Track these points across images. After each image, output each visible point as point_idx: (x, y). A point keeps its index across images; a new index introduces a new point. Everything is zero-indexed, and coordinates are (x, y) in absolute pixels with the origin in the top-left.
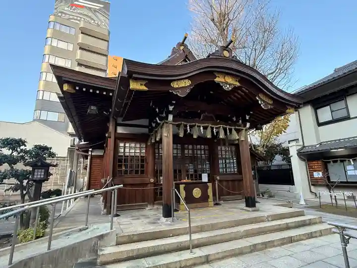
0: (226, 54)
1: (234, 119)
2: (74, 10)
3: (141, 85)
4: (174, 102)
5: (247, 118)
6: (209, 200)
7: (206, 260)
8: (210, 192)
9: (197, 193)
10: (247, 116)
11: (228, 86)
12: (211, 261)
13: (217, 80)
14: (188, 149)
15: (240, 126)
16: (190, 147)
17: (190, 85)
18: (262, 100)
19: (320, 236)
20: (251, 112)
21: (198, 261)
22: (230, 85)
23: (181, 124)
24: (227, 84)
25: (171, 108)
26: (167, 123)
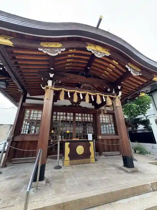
1: (109, 90)
4: (53, 69)
5: (119, 87)
6: (91, 157)
8: (92, 149)
9: (80, 150)
11: (99, 54)
13: (88, 48)
14: (78, 116)
15: (113, 95)
16: (80, 115)
17: (62, 48)
18: (131, 67)
20: (122, 83)
22: (101, 53)
23: (62, 90)
24: (98, 52)
25: (52, 75)
26: (48, 88)
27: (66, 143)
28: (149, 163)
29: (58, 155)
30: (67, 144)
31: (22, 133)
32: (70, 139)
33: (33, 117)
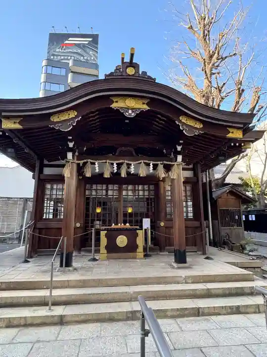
0: (130, 71)
1: (164, 151)
2: (64, 50)
3: (15, 123)
4: (71, 138)
5: (179, 148)
6: (138, 250)
7: (59, 321)
9: (122, 241)
10: (177, 146)
11: (130, 112)
12: (66, 323)
13: (114, 106)
15: (171, 159)
17: (76, 117)
18: (184, 124)
19: (255, 313)
20: (181, 142)
21: (48, 321)
22: (133, 109)
23: (87, 162)
24: (128, 109)
25: (71, 145)
26: (69, 162)
27: (101, 232)
28: (228, 263)
29: (93, 248)
30: (103, 233)
31: (44, 217)
32: (108, 226)
33: (56, 195)
